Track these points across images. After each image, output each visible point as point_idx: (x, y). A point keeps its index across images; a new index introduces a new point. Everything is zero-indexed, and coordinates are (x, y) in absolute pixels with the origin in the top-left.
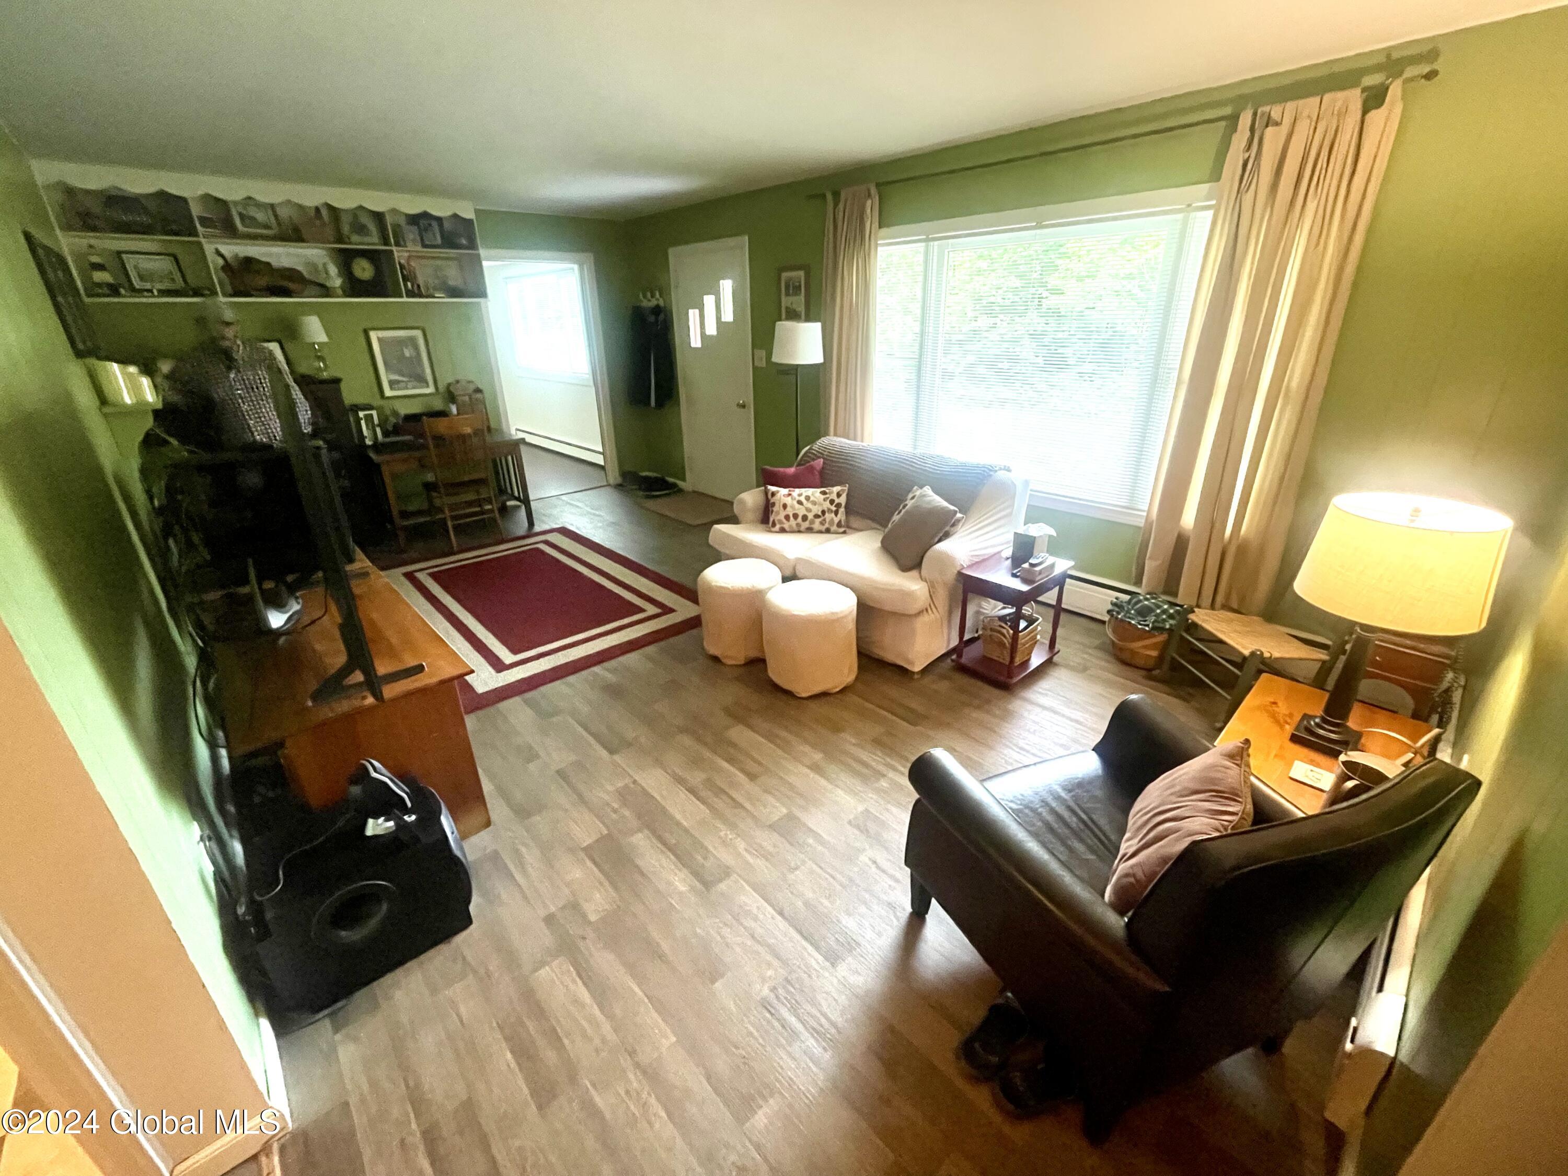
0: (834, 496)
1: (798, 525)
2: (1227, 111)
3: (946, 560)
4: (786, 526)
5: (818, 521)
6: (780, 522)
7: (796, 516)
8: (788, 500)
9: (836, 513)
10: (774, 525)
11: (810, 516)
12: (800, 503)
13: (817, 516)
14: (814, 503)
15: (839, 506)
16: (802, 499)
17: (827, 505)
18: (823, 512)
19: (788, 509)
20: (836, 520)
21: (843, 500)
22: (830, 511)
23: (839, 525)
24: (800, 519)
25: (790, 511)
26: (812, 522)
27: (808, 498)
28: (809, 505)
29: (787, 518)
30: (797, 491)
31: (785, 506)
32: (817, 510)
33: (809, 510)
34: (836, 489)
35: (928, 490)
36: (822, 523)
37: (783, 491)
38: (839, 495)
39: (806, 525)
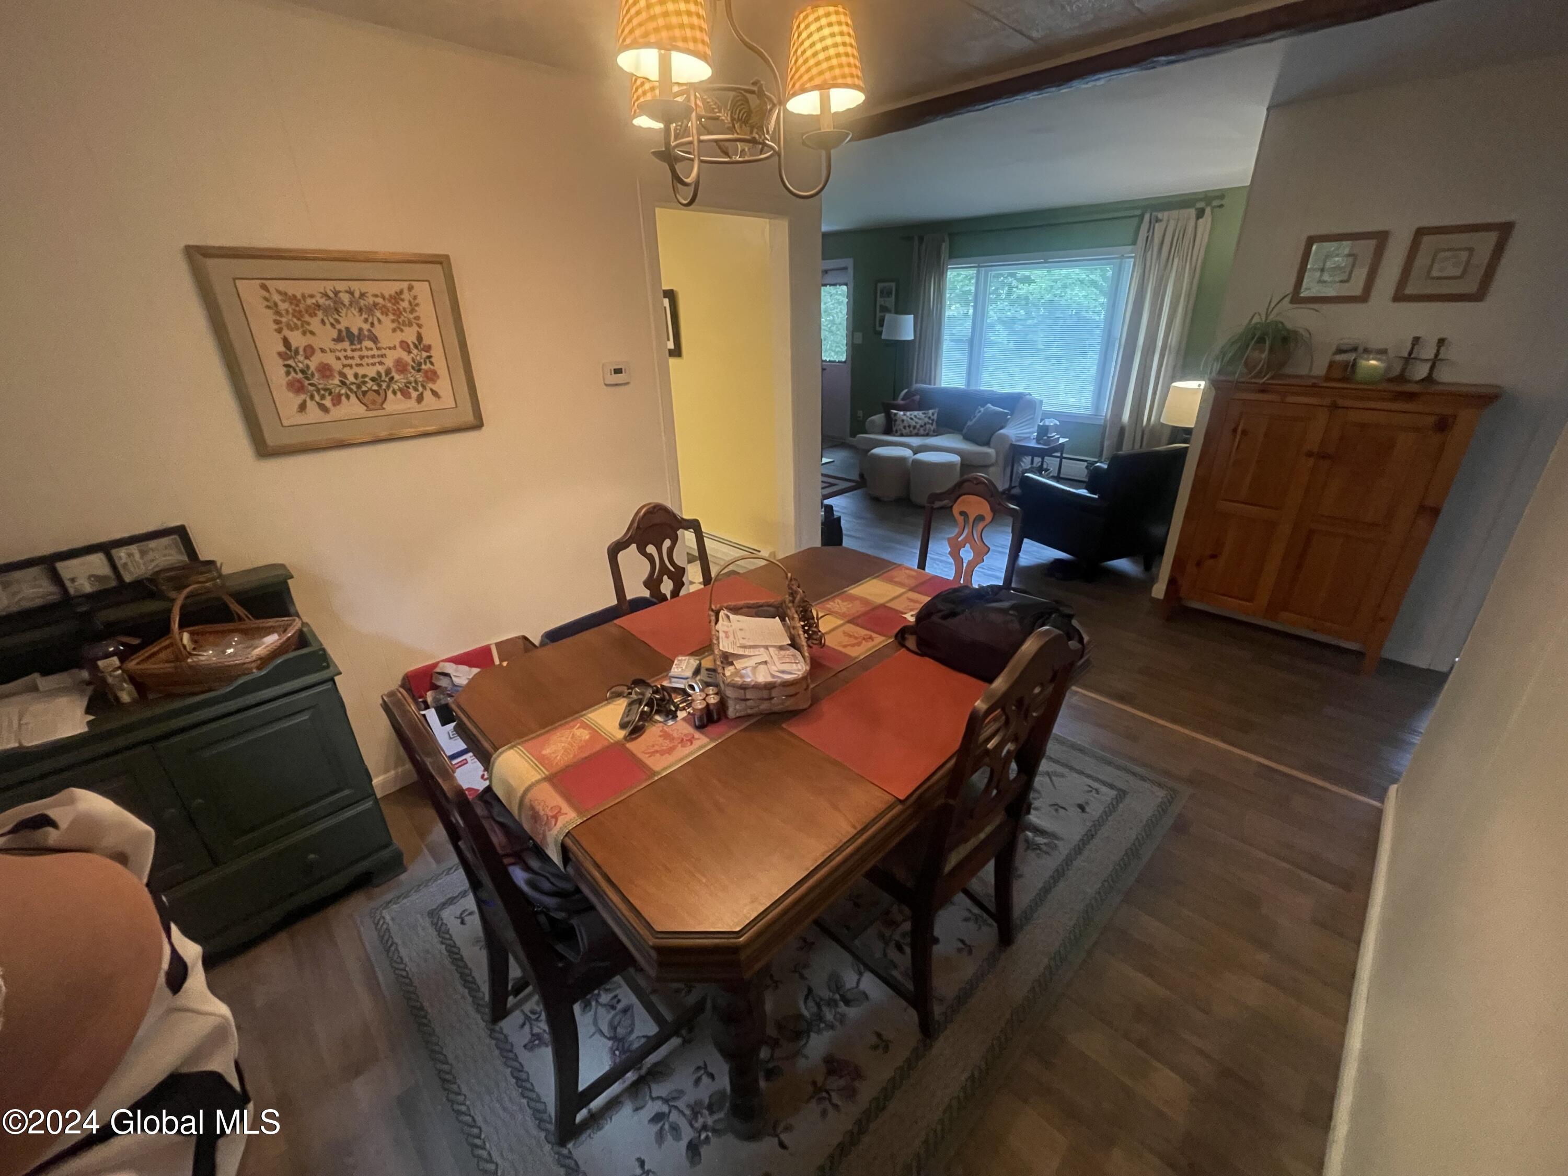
0: (930, 415)
1: (911, 432)
2: (1138, 212)
3: (1005, 438)
4: (904, 432)
5: (922, 430)
6: (900, 430)
7: (909, 426)
8: (905, 418)
9: (932, 424)
10: (897, 431)
11: (918, 426)
12: (911, 419)
13: (921, 426)
14: (919, 419)
15: (933, 420)
16: (912, 417)
17: (927, 420)
18: (925, 424)
19: (905, 422)
20: (932, 429)
21: (935, 417)
22: (929, 423)
23: (934, 431)
24: (911, 429)
25: (906, 424)
26: (919, 430)
27: (915, 416)
28: (917, 420)
29: (905, 427)
30: (908, 413)
31: (903, 421)
32: (920, 422)
33: (916, 423)
34: (931, 411)
35: (989, 405)
36: (925, 430)
37: (902, 413)
38: (933, 414)
39: (916, 431)
